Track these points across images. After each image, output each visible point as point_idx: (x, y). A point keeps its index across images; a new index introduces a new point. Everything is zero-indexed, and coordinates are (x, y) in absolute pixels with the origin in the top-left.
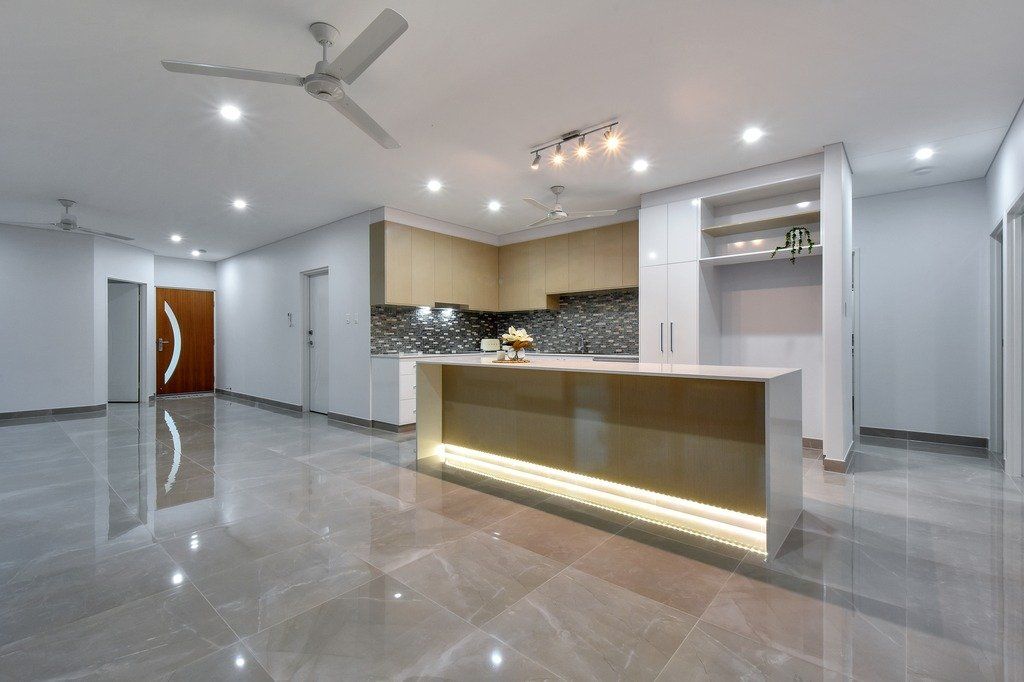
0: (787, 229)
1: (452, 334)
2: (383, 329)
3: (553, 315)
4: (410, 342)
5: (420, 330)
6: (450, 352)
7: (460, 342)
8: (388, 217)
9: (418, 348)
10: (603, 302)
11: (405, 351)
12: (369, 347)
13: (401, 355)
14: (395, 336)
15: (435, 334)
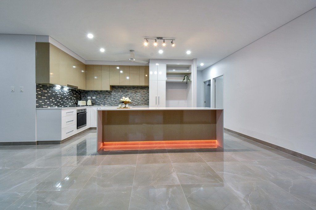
0: (184, 76)
1: (67, 99)
2: (41, 95)
3: (109, 93)
4: (53, 102)
5: (56, 96)
6: (67, 107)
7: (70, 102)
8: (51, 41)
9: (56, 105)
10: (129, 89)
11: (51, 106)
12: (35, 104)
13: (49, 108)
14: (46, 99)
15: (62, 98)
